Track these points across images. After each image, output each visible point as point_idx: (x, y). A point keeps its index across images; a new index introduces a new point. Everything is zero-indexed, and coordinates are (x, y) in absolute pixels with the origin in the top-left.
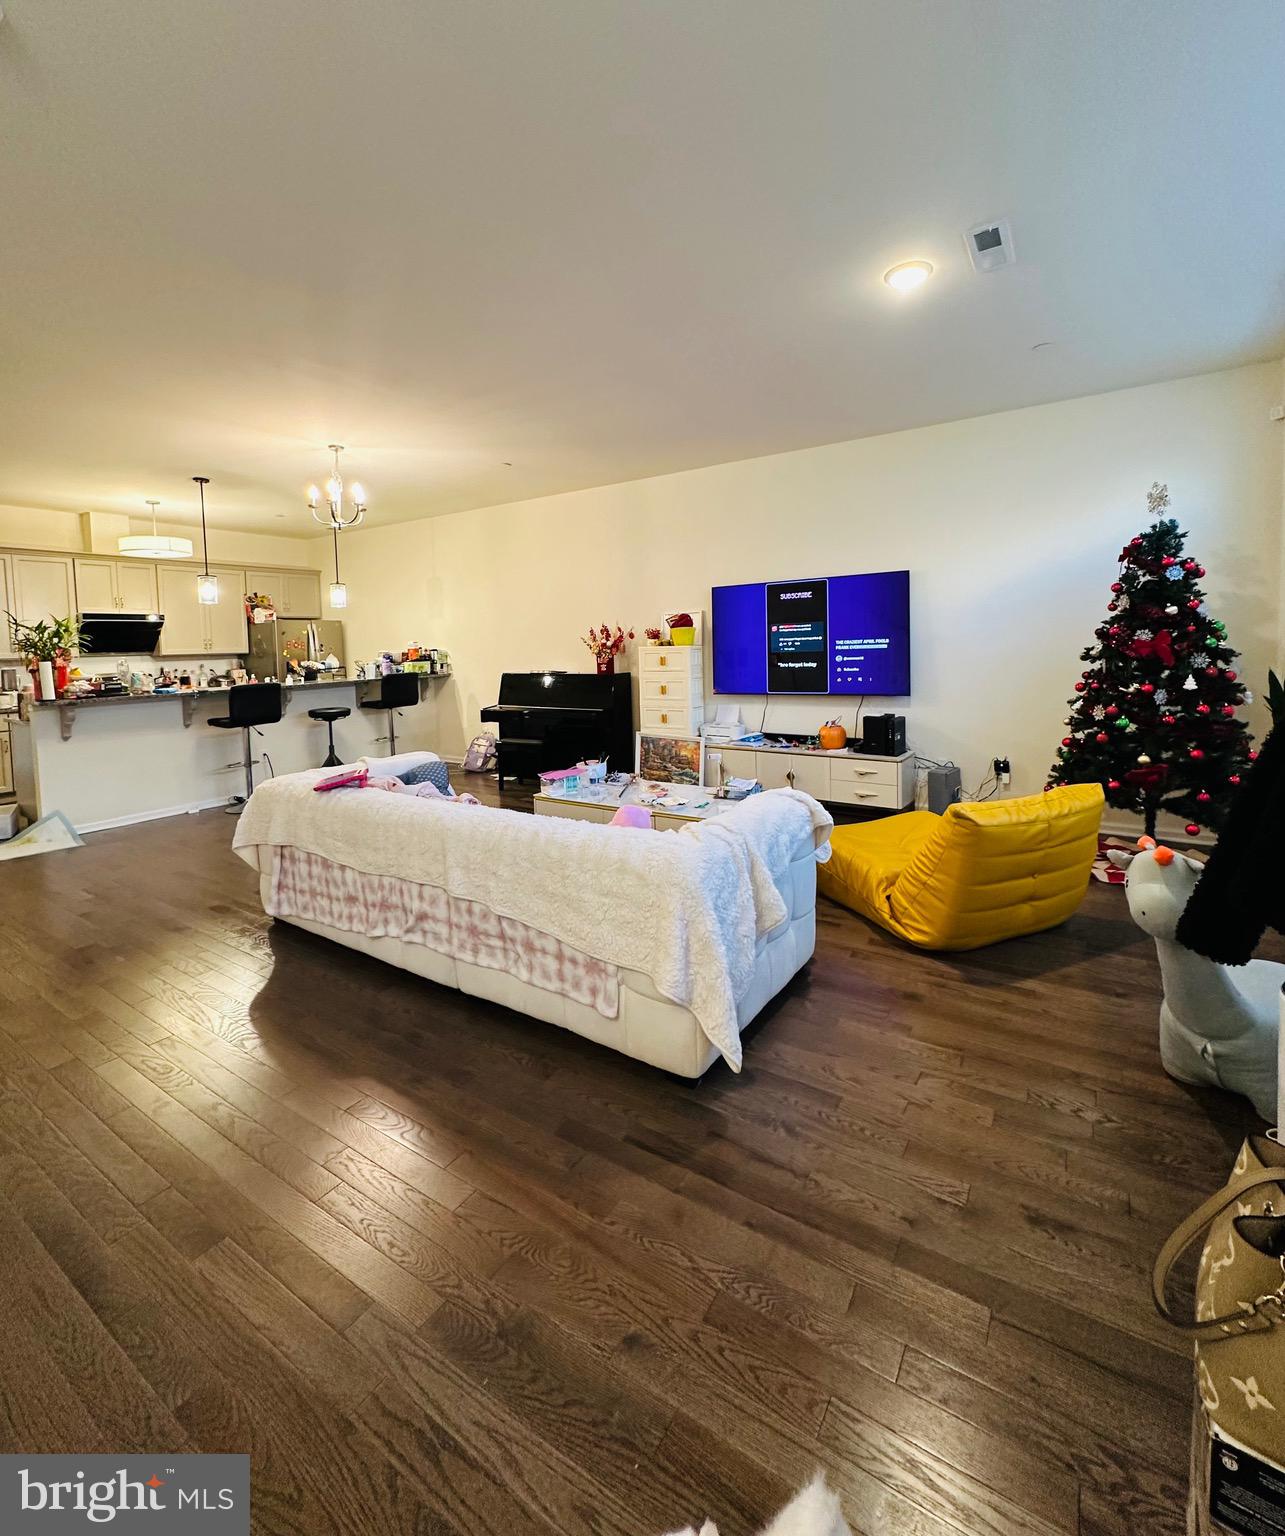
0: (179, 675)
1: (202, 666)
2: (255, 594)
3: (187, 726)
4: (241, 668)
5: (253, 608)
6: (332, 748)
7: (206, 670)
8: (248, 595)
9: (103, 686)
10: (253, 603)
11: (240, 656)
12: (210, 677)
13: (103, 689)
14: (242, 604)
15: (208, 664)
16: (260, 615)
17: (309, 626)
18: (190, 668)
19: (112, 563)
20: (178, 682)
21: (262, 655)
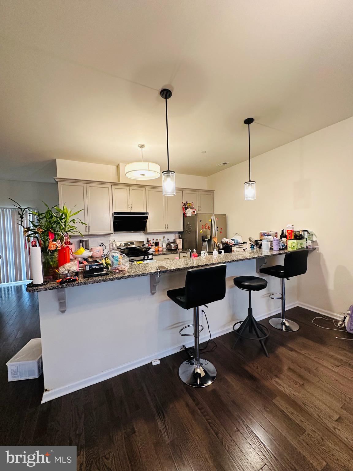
0: (155, 241)
1: (164, 237)
2: (187, 202)
3: (153, 294)
4: (180, 238)
5: (186, 209)
6: (250, 310)
7: (166, 239)
8: (184, 203)
9: (88, 267)
10: (186, 207)
11: (179, 233)
12: (167, 242)
13: (88, 269)
14: (181, 207)
15: (167, 236)
16: (189, 212)
17: (212, 217)
18: (159, 238)
19: (128, 188)
20: (154, 245)
21: (190, 232)
